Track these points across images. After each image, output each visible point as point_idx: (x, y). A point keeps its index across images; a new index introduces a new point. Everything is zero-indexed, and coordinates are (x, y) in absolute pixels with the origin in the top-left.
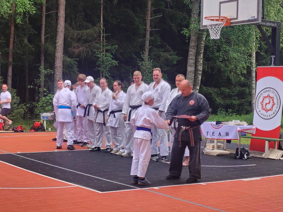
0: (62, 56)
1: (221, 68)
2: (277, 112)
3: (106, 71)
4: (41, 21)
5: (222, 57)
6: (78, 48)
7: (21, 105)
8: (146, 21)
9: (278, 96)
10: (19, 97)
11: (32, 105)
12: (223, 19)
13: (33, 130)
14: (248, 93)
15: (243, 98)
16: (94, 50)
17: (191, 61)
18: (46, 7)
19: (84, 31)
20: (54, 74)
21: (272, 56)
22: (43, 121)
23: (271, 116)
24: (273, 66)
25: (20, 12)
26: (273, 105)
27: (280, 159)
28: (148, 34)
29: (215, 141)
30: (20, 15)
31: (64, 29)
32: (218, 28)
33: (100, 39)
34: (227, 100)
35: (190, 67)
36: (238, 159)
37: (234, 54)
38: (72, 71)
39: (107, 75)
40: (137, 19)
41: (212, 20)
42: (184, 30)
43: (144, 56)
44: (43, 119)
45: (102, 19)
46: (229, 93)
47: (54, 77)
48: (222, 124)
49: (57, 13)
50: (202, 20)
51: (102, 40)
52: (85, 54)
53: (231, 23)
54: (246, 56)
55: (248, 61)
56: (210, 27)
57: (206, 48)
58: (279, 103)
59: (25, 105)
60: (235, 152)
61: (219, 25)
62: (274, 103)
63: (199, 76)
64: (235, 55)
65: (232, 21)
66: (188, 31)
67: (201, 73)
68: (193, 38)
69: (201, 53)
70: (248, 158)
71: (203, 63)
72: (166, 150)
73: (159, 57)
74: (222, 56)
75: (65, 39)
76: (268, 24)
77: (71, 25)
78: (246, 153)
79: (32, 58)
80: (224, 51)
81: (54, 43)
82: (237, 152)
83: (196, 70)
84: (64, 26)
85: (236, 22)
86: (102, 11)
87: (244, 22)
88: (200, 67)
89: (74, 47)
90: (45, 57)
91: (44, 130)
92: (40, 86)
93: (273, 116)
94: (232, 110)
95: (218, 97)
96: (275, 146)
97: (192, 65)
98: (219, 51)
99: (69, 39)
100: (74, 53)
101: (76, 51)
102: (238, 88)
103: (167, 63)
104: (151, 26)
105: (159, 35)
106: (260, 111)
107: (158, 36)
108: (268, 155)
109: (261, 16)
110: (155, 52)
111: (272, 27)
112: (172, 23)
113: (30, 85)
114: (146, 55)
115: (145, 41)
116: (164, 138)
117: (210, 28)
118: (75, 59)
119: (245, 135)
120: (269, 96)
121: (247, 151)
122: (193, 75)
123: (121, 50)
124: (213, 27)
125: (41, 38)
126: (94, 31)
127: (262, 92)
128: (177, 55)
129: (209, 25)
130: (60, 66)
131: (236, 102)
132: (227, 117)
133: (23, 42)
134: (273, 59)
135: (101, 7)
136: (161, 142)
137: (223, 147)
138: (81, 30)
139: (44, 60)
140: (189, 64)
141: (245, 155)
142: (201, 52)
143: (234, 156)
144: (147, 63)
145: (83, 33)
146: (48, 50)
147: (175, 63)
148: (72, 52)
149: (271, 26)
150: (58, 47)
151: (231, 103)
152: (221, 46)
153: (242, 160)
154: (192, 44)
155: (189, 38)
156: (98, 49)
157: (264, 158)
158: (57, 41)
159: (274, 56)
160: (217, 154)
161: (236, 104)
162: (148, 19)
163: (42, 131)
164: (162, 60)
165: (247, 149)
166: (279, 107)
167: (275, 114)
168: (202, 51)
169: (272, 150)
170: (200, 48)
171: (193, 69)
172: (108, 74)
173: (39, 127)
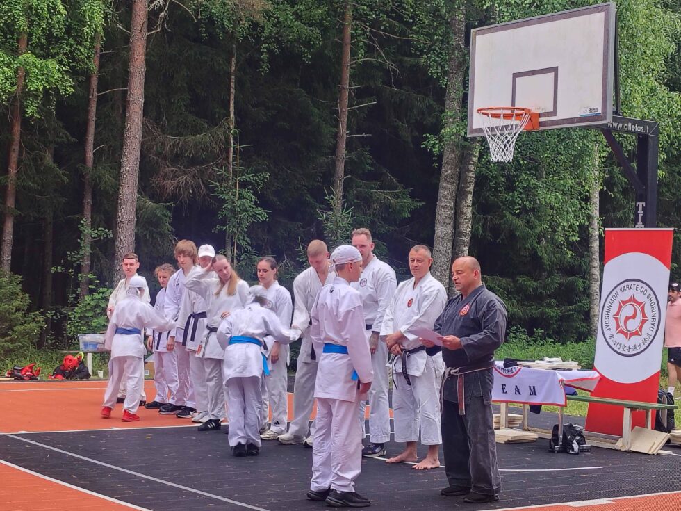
0: (136, 195)
1: (516, 229)
2: (651, 338)
3: (241, 233)
4: (87, 112)
5: (520, 205)
6: (175, 177)
7: (32, 314)
8: (337, 114)
9: (655, 301)
10: (27, 295)
11: (58, 314)
12: (522, 114)
13: (60, 377)
14: (582, 289)
15: (571, 303)
16: (212, 184)
17: (444, 211)
18: (100, 79)
19: (190, 138)
20: (114, 240)
21: (637, 204)
22: (86, 354)
23: (638, 348)
24: (640, 228)
25: (37, 90)
26: (643, 322)
27: (658, 454)
28: (342, 146)
29: (503, 406)
30: (36, 97)
31: (141, 131)
32: (510, 134)
33: (228, 157)
34: (530, 306)
35: (442, 226)
36: (558, 452)
37: (548, 196)
38: (159, 233)
39: (244, 244)
40: (316, 111)
41: (494, 116)
42: (428, 138)
43: (332, 199)
44: (85, 348)
45: (232, 109)
46: (535, 290)
47: (115, 247)
48: (518, 365)
49: (125, 93)
50: (472, 115)
51: (231, 159)
52: (190, 193)
53: (541, 124)
54: (577, 199)
55: (582, 213)
56: (490, 133)
57: (481, 180)
58: (657, 318)
59: (42, 314)
60: (549, 436)
61: (511, 129)
62: (644, 315)
63: (465, 249)
64: (550, 198)
65: (542, 119)
66: (437, 142)
67: (467, 240)
68: (449, 157)
69: (468, 193)
70: (581, 451)
71: (474, 218)
72: (384, 428)
73: (367, 200)
74: (520, 202)
75: (143, 156)
76: (628, 126)
77: (157, 121)
78: (578, 438)
79: (63, 200)
80: (524, 188)
81: (117, 166)
82: (555, 435)
83: (457, 233)
84: (140, 124)
85: (553, 123)
86: (233, 90)
87: (571, 120)
88: (466, 225)
89: (166, 175)
90: (93, 198)
91: (87, 376)
92: (79, 269)
93: (643, 347)
94: (543, 331)
95: (510, 298)
96: (647, 421)
97: (447, 221)
98: (511, 188)
99: (152, 156)
100: (164, 188)
101: (170, 185)
102: (557, 279)
103: (387, 215)
104: (348, 128)
105: (368, 149)
106: (612, 336)
107: (366, 151)
108: (629, 444)
109: (610, 108)
110: (359, 189)
111: (639, 134)
112: (400, 121)
113: (56, 264)
114: (337, 196)
115: (335, 163)
116: (381, 399)
117: (489, 136)
118: (165, 204)
119: (575, 393)
120: (632, 300)
121: (580, 434)
122: (450, 245)
123: (276, 184)
124: (498, 133)
125: (84, 152)
126: (213, 137)
127: (618, 290)
128: (412, 196)
129: (489, 128)
130: (130, 221)
131: (553, 312)
132: (531, 349)
133: (41, 160)
134: (640, 211)
135: (230, 82)
136: (373, 408)
137: (520, 422)
138: (182, 135)
139: (92, 206)
140: (438, 218)
141: (574, 441)
142: (468, 190)
143: (548, 445)
144: (339, 215)
145: (186, 142)
146: (100, 182)
147: (406, 215)
148: (159, 187)
149: (634, 133)
150: (124, 174)
151: (542, 314)
152: (517, 176)
153: (565, 455)
154: (447, 171)
155: (441, 156)
156: (221, 179)
157: (620, 451)
158: (125, 160)
159: (644, 204)
160: (506, 440)
161: (552, 317)
162: (342, 111)
163: (81, 378)
164: (375, 209)
165: (579, 427)
166: (656, 325)
167: (648, 342)
168: (471, 189)
169: (639, 431)
170: (466, 182)
171: (449, 230)
172: (246, 241)
173: (75, 367)
